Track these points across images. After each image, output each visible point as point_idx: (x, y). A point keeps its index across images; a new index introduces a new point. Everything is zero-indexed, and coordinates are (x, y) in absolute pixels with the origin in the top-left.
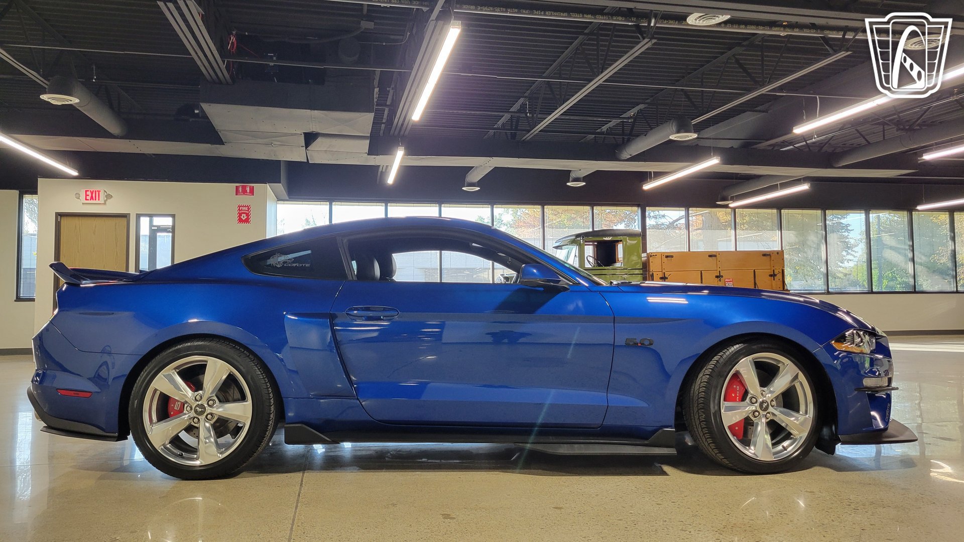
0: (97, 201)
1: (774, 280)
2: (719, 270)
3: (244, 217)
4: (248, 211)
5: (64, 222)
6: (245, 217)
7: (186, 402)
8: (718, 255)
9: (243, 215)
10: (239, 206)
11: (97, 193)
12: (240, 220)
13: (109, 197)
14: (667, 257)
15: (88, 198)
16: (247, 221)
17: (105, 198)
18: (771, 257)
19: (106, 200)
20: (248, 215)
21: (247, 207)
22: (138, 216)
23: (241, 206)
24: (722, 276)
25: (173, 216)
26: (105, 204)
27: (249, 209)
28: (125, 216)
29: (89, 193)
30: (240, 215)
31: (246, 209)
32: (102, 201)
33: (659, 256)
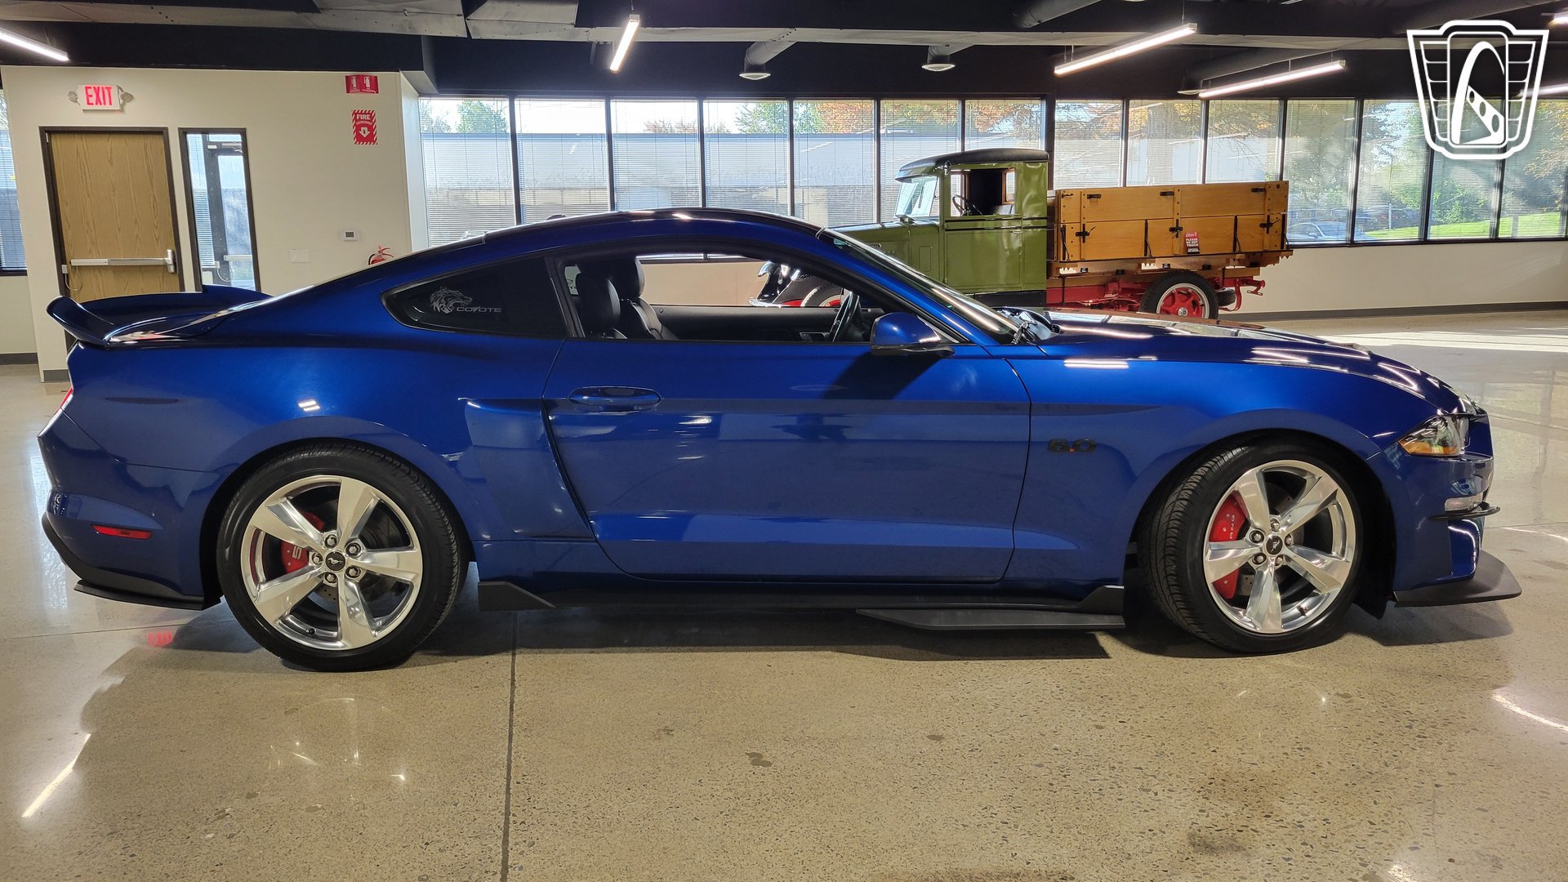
0: (107, 107)
1: (1268, 232)
2: (1176, 217)
3: (365, 132)
4: (371, 121)
5: (57, 143)
6: (367, 133)
7: (311, 549)
8: (1176, 192)
9: (362, 128)
10: (355, 113)
11: (106, 92)
12: (359, 139)
13: (127, 97)
14: (1090, 197)
15: (93, 100)
16: (371, 139)
17: (121, 101)
18: (1265, 194)
19: (124, 103)
20: (371, 129)
21: (368, 113)
22: (184, 133)
23: (358, 113)
24: (1181, 229)
25: (243, 132)
26: (122, 110)
27: (372, 118)
28: (161, 132)
29: (91, 92)
30: (358, 128)
31: (368, 117)
32: (116, 106)
33: (1076, 196)
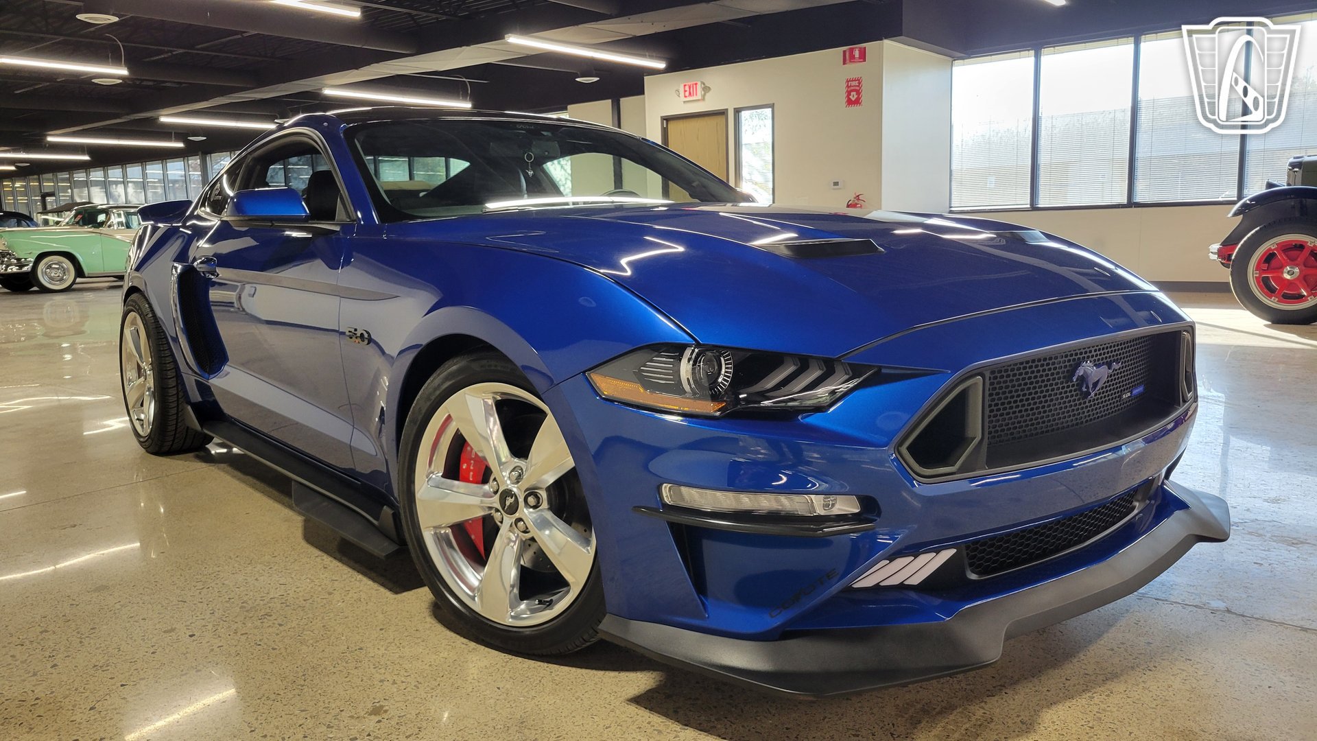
0: (694, 98)
3: (854, 96)
4: (859, 86)
5: (673, 127)
6: (856, 96)
9: (852, 93)
10: (848, 81)
11: (695, 86)
12: (850, 102)
13: (706, 89)
15: (687, 94)
16: (857, 102)
17: (703, 92)
19: (705, 94)
20: (858, 93)
21: (858, 80)
22: (737, 111)
23: (850, 81)
25: (772, 106)
26: (703, 99)
27: (859, 83)
28: (723, 113)
29: (687, 88)
30: (849, 93)
31: (856, 83)
32: (699, 97)
